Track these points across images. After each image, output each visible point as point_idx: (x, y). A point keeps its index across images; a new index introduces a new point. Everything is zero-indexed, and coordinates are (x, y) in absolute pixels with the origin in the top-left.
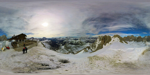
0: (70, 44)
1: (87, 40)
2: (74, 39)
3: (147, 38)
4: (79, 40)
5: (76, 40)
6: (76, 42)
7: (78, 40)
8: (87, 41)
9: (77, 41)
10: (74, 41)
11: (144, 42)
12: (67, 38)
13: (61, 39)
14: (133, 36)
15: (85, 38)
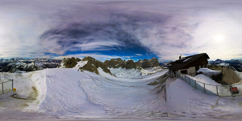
0: (18, 69)
1: (45, 63)
2: (25, 62)
3: (143, 63)
4: (33, 63)
5: (27, 63)
6: (27, 66)
7: (30, 62)
8: (45, 65)
9: (30, 65)
10: (25, 65)
11: (137, 70)
12: (13, 59)
13: (4, 61)
14: (119, 59)
15: (42, 60)
